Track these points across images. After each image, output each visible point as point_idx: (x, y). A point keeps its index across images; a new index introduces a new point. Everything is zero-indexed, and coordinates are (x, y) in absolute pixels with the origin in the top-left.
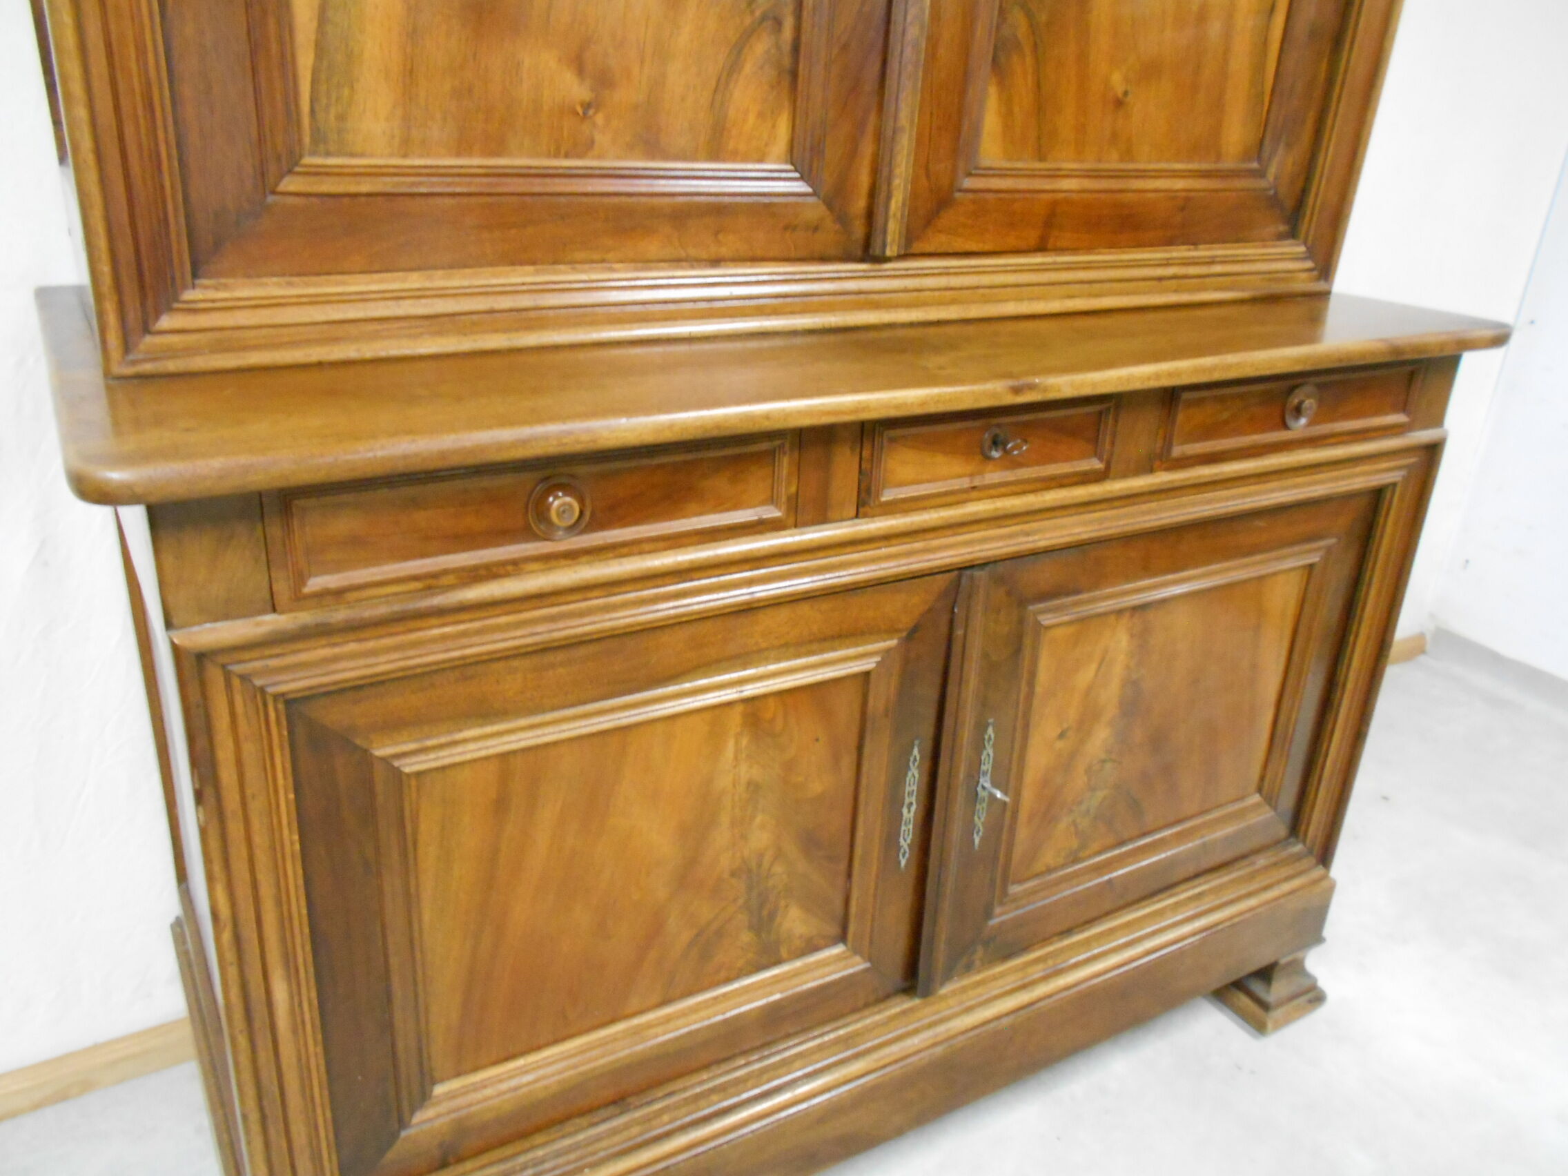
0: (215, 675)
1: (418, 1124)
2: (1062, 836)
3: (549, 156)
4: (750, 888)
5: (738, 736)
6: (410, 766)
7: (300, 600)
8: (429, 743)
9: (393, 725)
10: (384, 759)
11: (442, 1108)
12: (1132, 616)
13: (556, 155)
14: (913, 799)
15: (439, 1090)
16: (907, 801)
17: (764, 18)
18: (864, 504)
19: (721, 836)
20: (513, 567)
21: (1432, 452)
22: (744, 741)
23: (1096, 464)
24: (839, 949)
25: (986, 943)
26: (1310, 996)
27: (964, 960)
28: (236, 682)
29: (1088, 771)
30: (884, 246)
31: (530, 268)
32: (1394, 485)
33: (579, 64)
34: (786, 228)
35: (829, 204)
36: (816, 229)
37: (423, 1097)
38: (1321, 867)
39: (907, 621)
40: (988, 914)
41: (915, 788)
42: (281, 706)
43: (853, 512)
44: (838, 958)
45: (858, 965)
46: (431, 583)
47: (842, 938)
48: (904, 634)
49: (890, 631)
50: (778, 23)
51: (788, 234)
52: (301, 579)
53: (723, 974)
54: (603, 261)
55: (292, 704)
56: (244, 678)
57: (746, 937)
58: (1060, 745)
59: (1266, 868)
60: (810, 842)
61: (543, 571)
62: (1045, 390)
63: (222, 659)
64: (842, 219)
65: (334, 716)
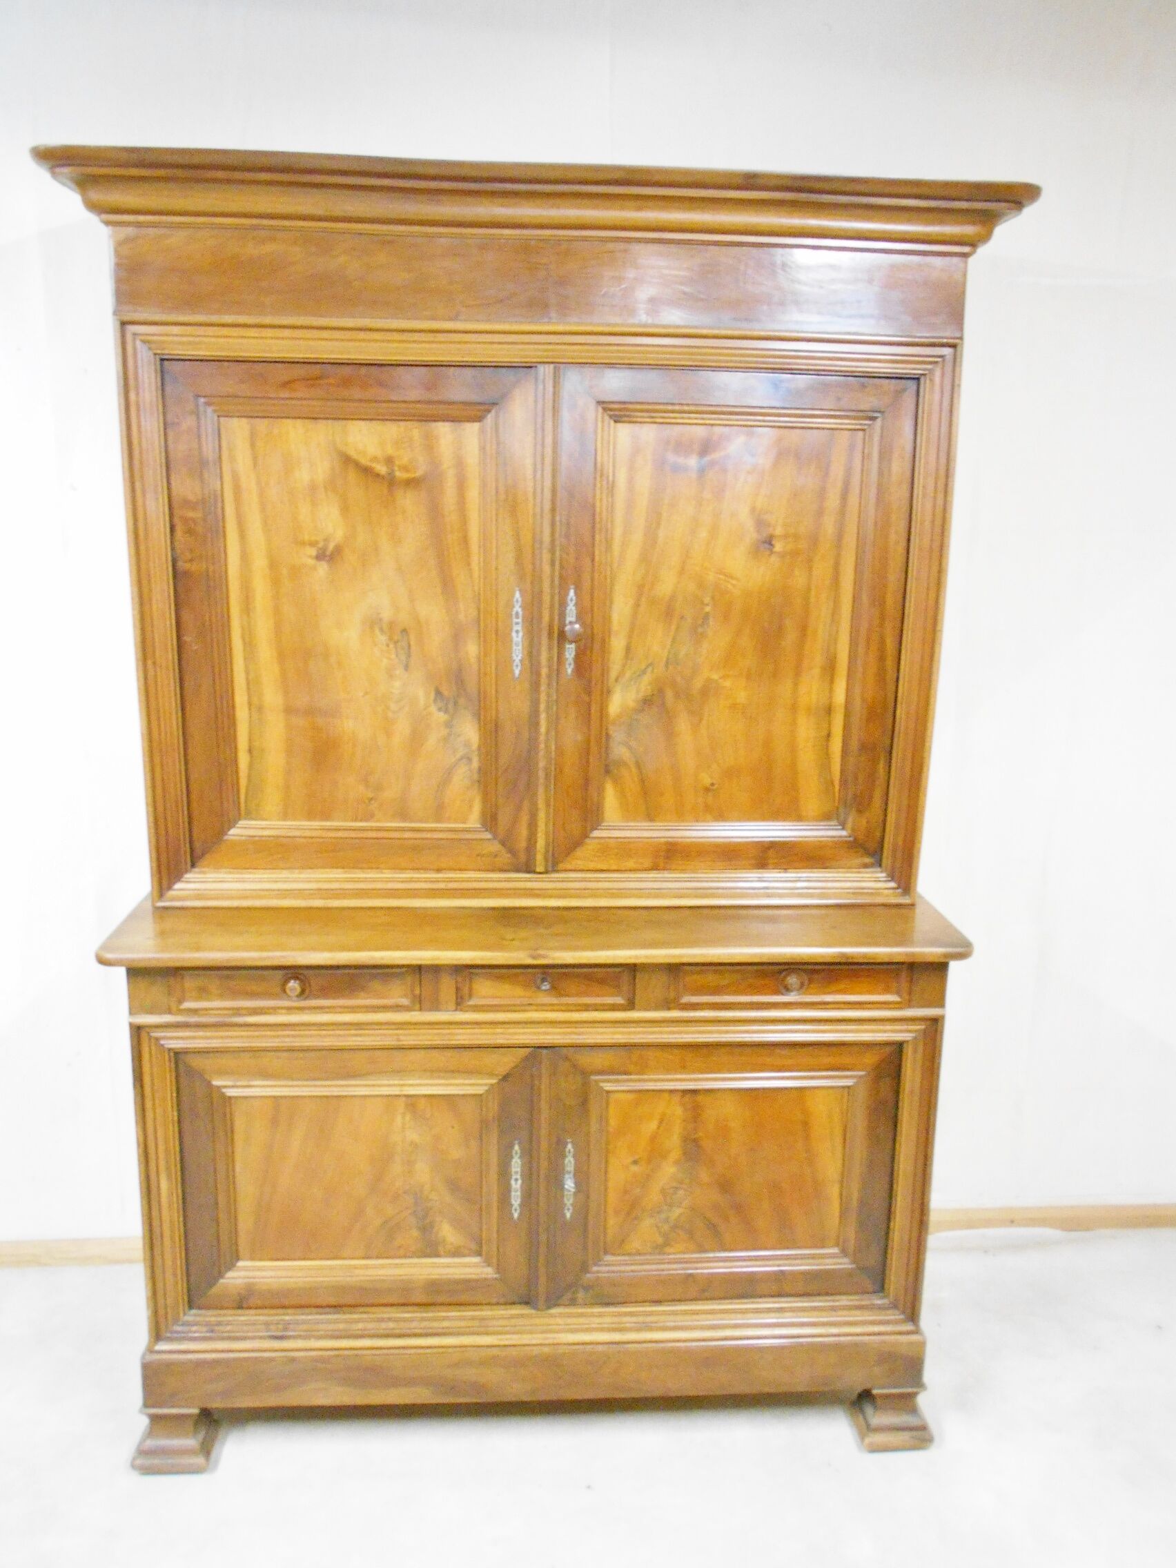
0: (144, 1035)
1: (228, 1278)
2: (647, 1230)
3: (352, 821)
4: (416, 1203)
5: (404, 1114)
6: (230, 1092)
7: (180, 1012)
8: (239, 1083)
9: (222, 1073)
10: (219, 1087)
11: (242, 1274)
12: (683, 1096)
13: (356, 820)
14: (519, 1177)
15: (240, 1264)
16: (514, 1177)
17: (461, 759)
18: (460, 1003)
19: (397, 1168)
20: (273, 1010)
21: (935, 1025)
22: (408, 1117)
23: (619, 1000)
24: (476, 1260)
25: (587, 1288)
26: (919, 1433)
27: (569, 1295)
28: (153, 1041)
29: (663, 1191)
30: (535, 866)
31: (340, 870)
32: (908, 1041)
33: (365, 781)
34: (478, 855)
35: (503, 844)
36: (496, 856)
37: (231, 1266)
38: (911, 1323)
39: (502, 1070)
40: (584, 1268)
41: (519, 1170)
42: (172, 1054)
43: (454, 1008)
44: (475, 1265)
45: (489, 1272)
46: (237, 1011)
47: (479, 1254)
48: (500, 1077)
49: (491, 1074)
50: (470, 760)
51: (479, 858)
52: (180, 1002)
53: (402, 1252)
54: (378, 868)
55: (177, 1055)
56: (157, 1039)
57: (415, 1233)
58: (634, 1168)
59: (849, 1308)
60: (453, 1186)
61: (285, 1014)
62: (554, 959)
63: (147, 1029)
64: (513, 852)
65: (196, 1062)
